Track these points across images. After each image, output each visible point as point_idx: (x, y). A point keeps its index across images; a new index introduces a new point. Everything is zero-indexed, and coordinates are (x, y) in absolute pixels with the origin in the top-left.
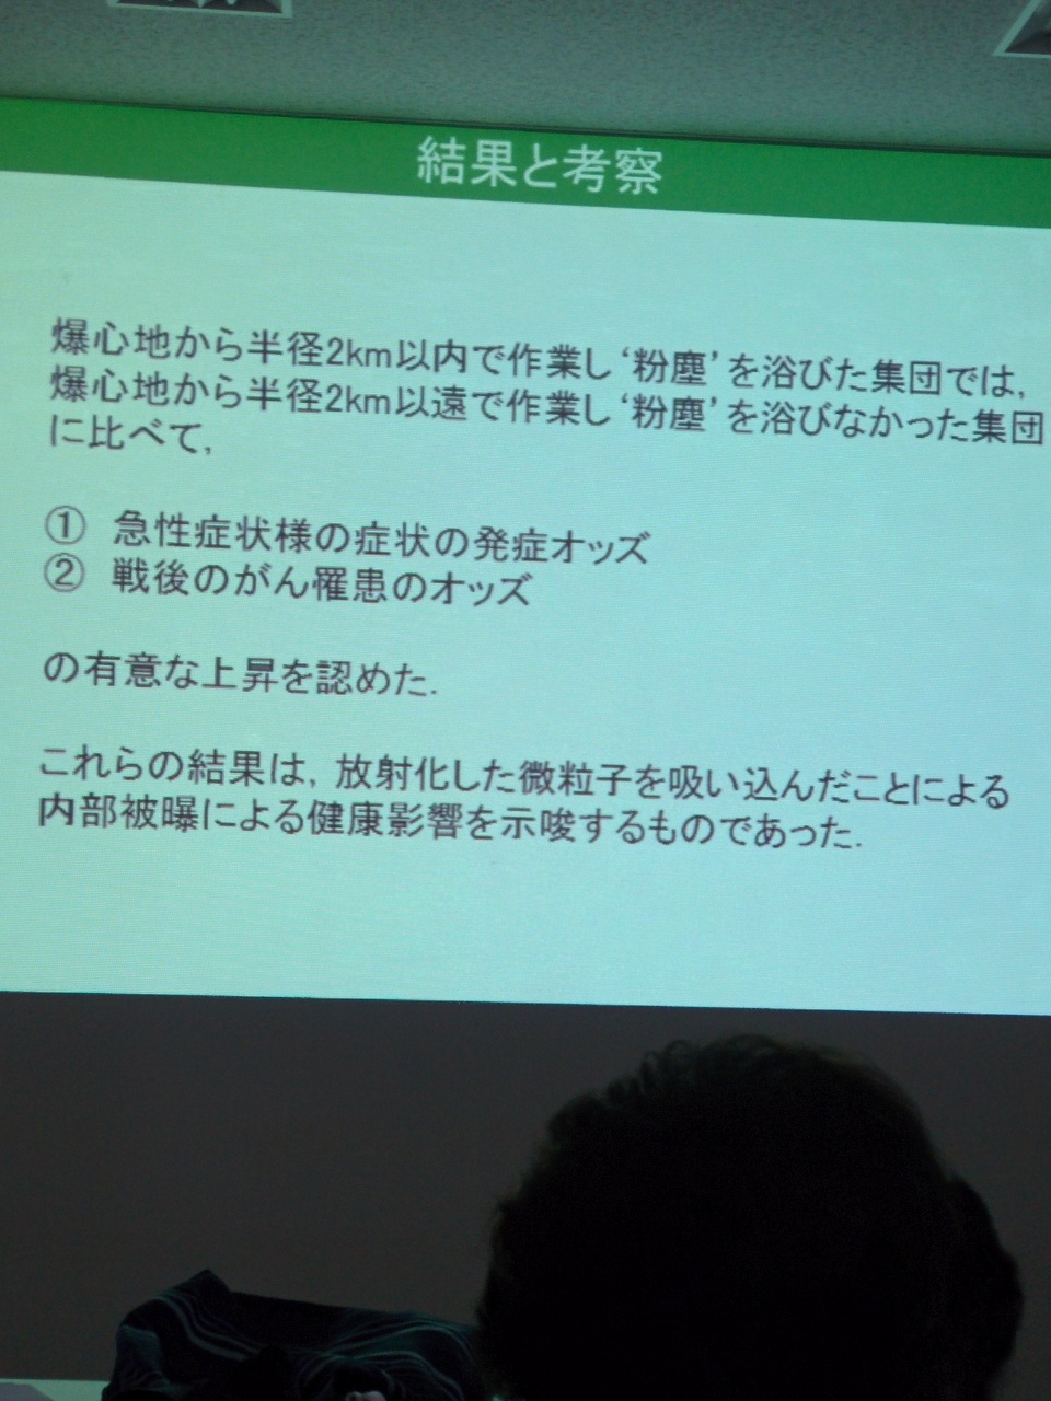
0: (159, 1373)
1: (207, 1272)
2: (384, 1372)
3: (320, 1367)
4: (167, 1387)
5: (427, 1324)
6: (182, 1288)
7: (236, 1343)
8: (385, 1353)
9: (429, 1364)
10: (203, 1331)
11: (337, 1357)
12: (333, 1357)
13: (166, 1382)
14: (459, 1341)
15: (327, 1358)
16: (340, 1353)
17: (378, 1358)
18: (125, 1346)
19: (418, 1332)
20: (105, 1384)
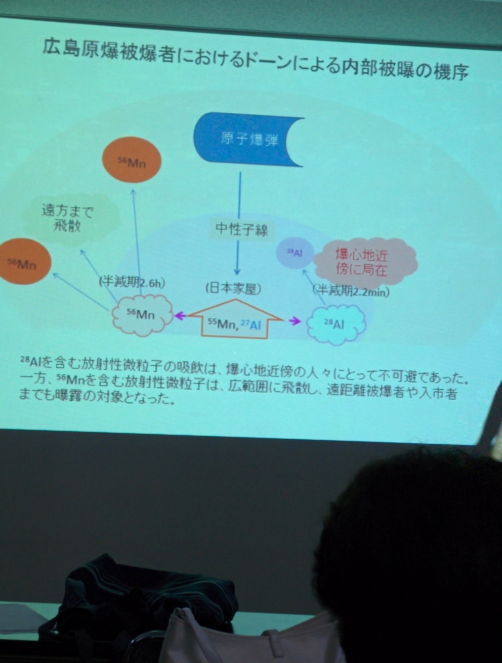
0: (85, 600)
1: (106, 555)
2: (186, 601)
3: (157, 599)
4: (88, 606)
5: (206, 580)
6: (94, 562)
7: (120, 587)
8: (188, 592)
9: (207, 598)
10: (104, 581)
11: (166, 594)
12: (164, 593)
13: (88, 604)
14: (221, 588)
15: (161, 594)
16: (168, 592)
17: (183, 595)
18: (69, 588)
19: (203, 583)
20: (61, 605)
